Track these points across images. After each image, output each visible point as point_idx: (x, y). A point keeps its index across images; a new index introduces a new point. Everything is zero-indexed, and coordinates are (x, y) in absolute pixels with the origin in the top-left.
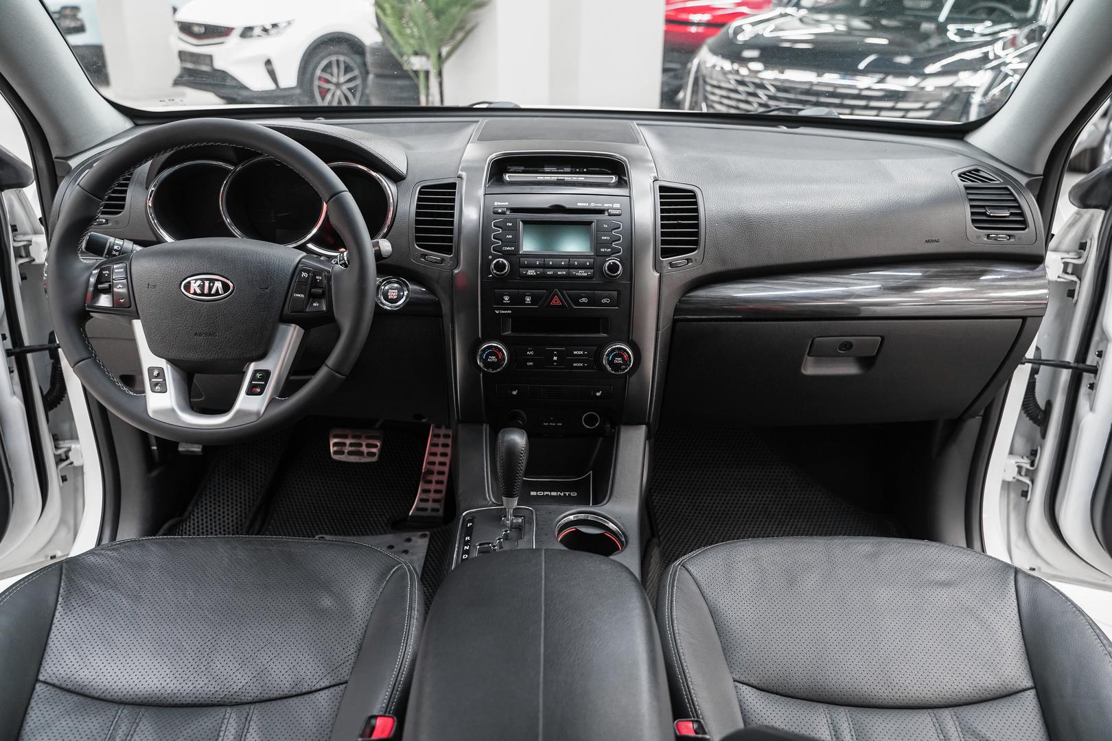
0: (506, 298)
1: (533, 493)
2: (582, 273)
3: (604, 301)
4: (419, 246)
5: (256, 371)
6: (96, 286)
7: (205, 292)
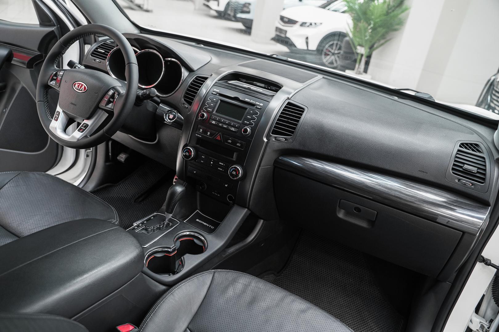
0: (201, 130)
1: (197, 220)
2: (233, 129)
3: (238, 144)
4: (184, 99)
5: (84, 123)
6: (53, 77)
7: (79, 89)
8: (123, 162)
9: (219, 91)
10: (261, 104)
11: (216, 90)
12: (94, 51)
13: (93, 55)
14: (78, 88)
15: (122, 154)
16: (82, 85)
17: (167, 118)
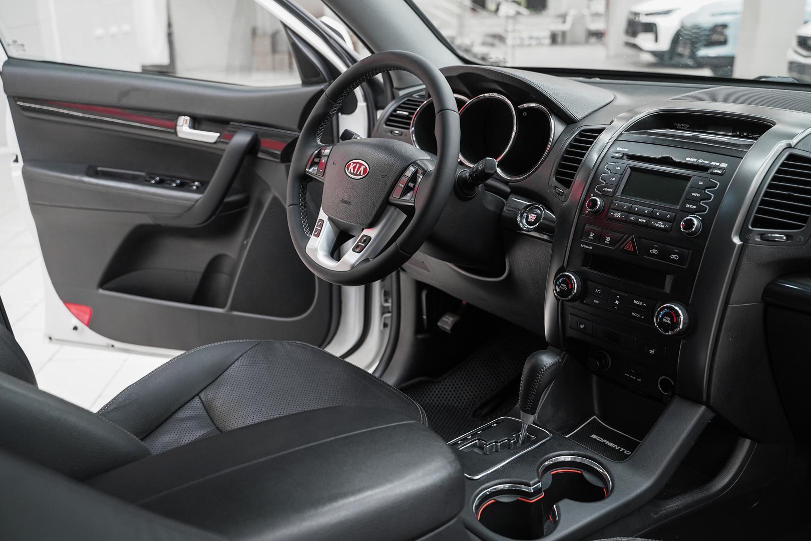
0: (592, 235)
2: (660, 224)
3: (673, 257)
4: (557, 179)
5: (364, 236)
6: (314, 159)
7: (355, 173)
8: (450, 332)
9: (627, 150)
10: (724, 165)
11: (621, 149)
12: (391, 115)
13: (388, 123)
14: (354, 171)
15: (447, 316)
16: (361, 164)
17: (524, 221)
